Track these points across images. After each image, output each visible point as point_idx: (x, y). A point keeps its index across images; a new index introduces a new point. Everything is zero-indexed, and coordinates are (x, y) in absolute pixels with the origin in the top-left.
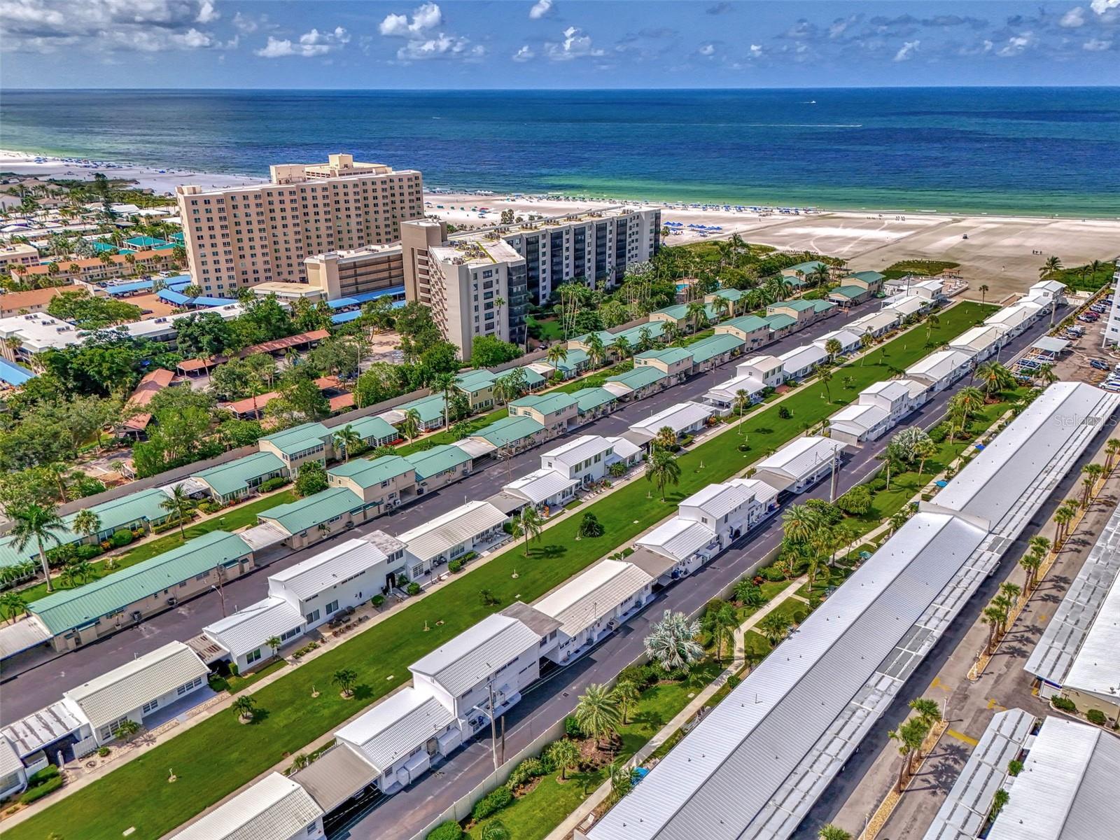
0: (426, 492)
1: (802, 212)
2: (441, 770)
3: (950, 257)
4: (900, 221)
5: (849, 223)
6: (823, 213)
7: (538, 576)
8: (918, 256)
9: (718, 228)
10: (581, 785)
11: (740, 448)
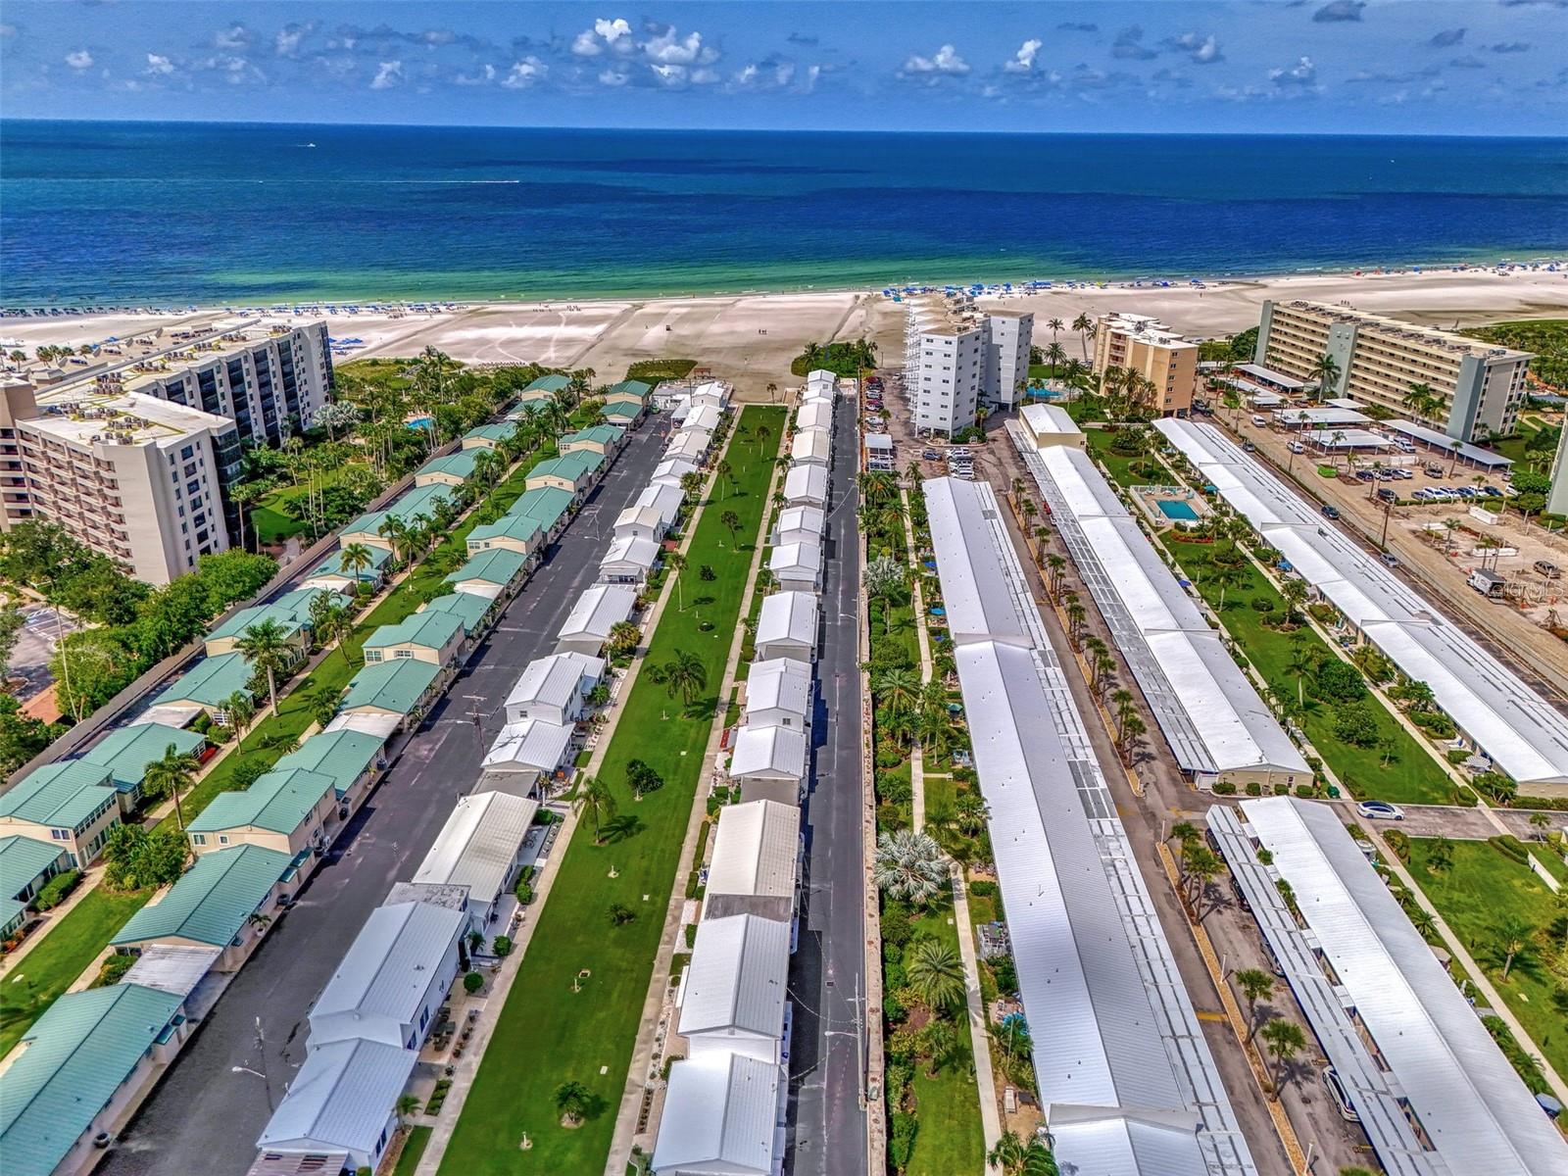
0: (351, 813)
1: (442, 308)
2: (798, 1140)
3: (677, 354)
4: (576, 312)
5: (521, 320)
6: (471, 308)
7: (645, 863)
8: (642, 356)
9: (357, 341)
10: (955, 1070)
11: (702, 628)
